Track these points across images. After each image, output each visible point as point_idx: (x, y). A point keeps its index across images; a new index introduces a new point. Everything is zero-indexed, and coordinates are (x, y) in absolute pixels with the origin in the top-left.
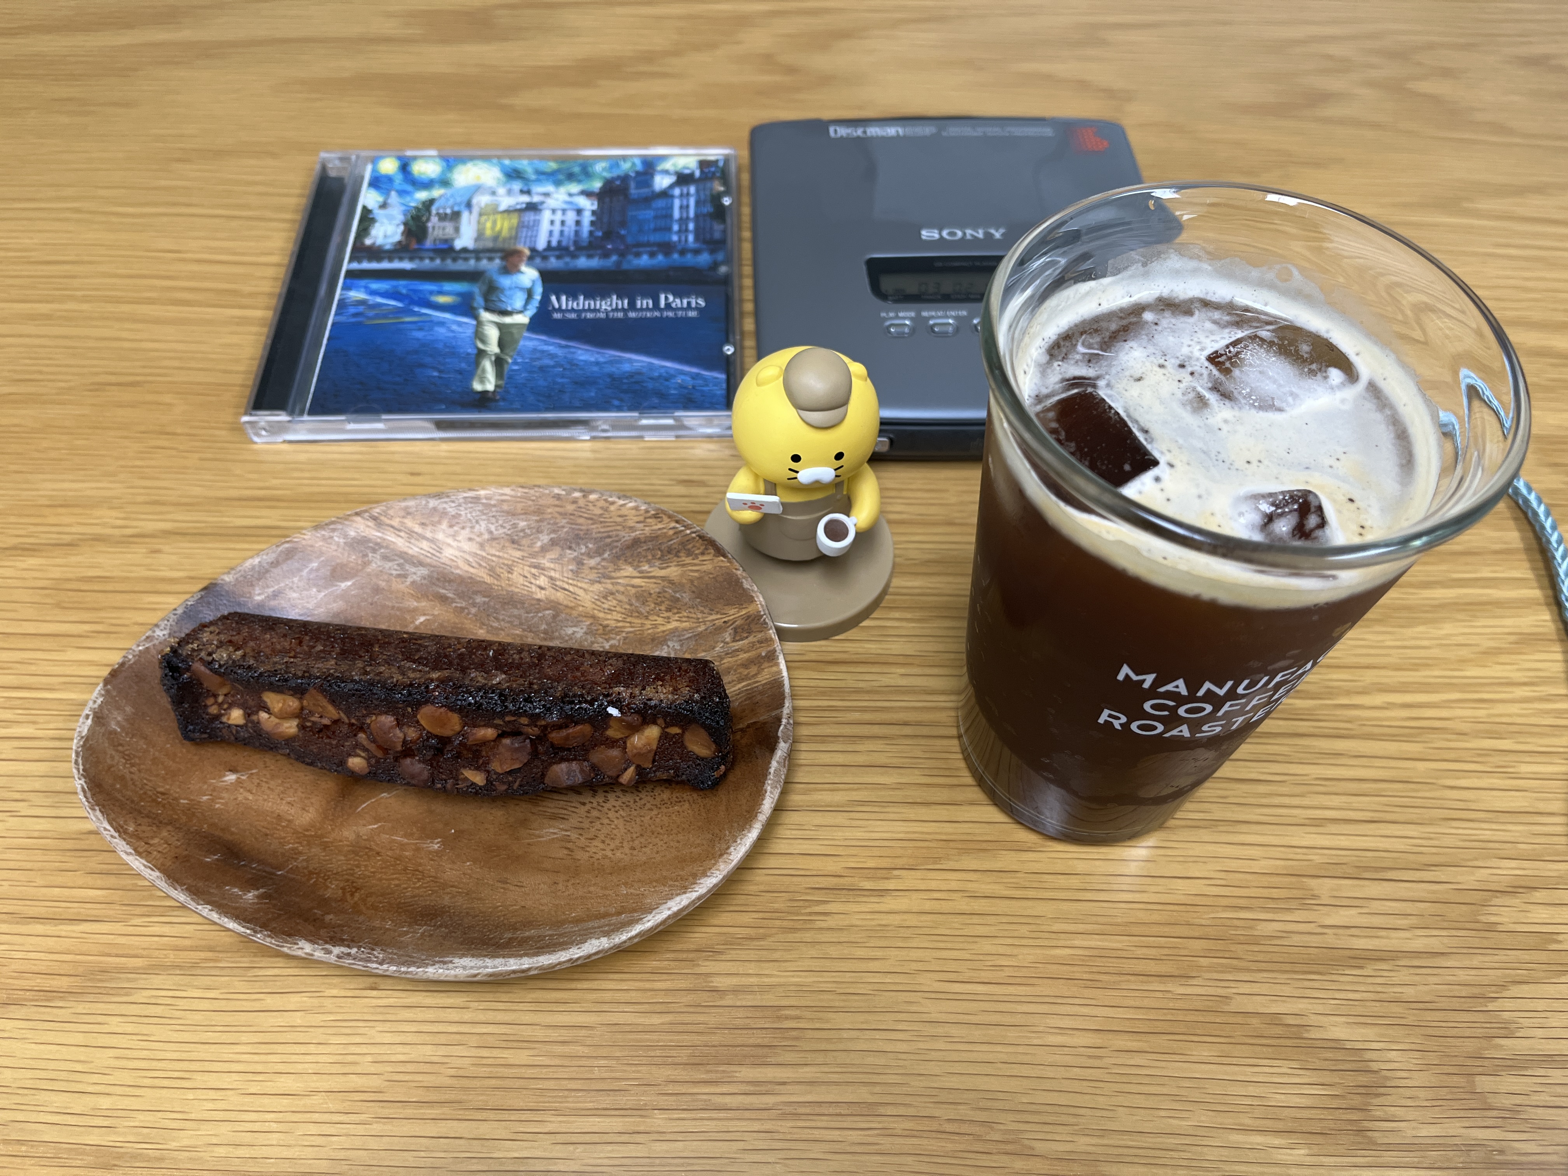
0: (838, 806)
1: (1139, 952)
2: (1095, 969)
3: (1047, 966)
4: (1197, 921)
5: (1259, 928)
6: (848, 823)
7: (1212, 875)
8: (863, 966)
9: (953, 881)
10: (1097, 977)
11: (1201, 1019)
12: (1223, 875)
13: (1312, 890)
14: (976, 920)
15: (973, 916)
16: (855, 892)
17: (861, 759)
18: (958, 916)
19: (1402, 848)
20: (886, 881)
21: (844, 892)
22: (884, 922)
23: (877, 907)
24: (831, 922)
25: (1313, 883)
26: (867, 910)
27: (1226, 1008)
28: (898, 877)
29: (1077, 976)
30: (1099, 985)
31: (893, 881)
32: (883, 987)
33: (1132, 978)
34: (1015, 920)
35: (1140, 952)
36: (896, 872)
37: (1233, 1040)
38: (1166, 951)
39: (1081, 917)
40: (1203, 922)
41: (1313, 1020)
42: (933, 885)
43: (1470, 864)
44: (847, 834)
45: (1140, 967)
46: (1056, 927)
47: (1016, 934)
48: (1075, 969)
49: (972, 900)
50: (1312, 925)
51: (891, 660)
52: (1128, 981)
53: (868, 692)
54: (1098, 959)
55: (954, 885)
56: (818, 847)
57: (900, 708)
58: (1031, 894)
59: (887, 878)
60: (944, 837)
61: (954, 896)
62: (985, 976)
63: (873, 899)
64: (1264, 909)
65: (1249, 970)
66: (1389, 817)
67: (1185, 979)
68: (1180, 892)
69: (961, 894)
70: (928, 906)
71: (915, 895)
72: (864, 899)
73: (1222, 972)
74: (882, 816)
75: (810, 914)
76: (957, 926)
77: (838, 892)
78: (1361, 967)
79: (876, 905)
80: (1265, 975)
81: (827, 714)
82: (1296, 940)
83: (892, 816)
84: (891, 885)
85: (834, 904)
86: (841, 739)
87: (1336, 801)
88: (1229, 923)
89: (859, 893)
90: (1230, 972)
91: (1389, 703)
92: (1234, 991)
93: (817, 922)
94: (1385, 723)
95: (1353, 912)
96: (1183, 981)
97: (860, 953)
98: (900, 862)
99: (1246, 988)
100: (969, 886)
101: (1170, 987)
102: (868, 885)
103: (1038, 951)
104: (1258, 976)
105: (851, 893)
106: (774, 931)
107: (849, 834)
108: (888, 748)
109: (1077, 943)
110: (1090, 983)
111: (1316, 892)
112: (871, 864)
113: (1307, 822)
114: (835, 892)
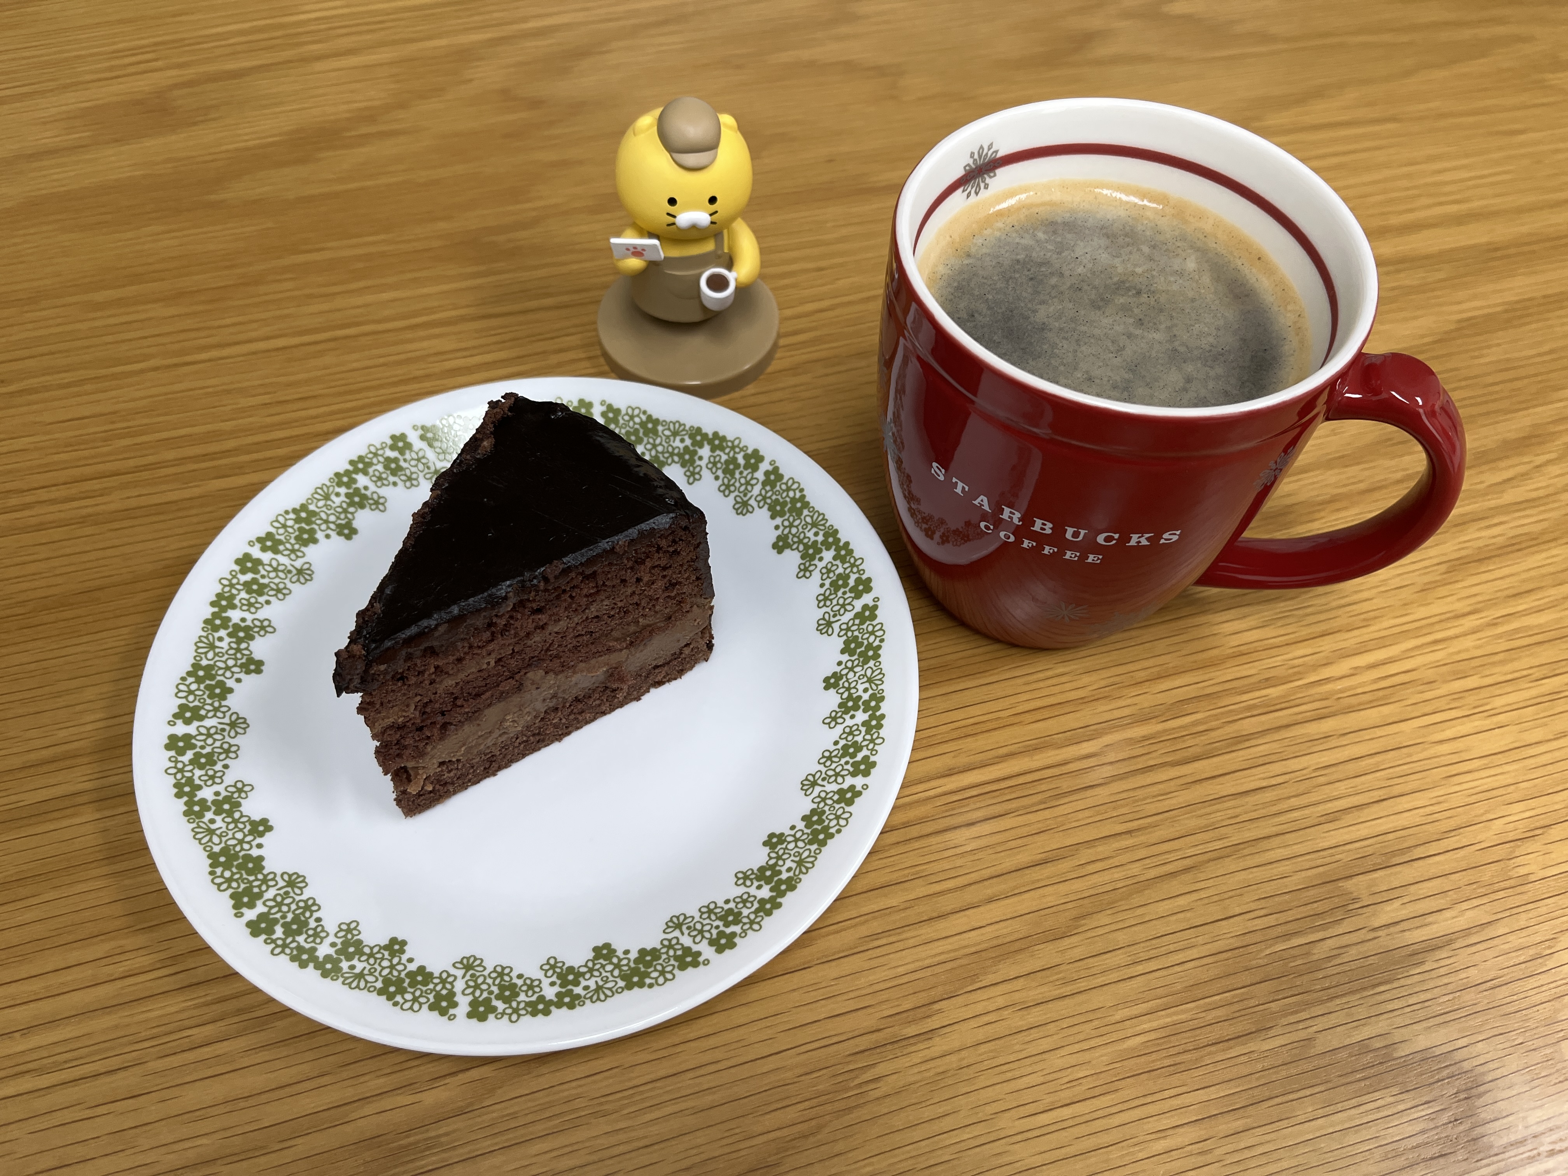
0: (850, 949)
1: (1209, 1017)
2: (1172, 1051)
3: (1125, 1063)
4: (1254, 962)
5: (1315, 951)
6: (867, 965)
7: (1253, 906)
8: (936, 1127)
9: (998, 997)
10: (1178, 1059)
11: (1294, 1071)
12: (1262, 903)
13: (1351, 893)
14: (1035, 1034)
15: (1032, 1031)
16: (900, 1044)
18: (1016, 1036)
19: (1418, 820)
20: (930, 1020)
21: (889, 1047)
22: (940, 1070)
23: (928, 1053)
24: (884, 1088)
25: (1348, 885)
26: (919, 1061)
27: (1313, 1052)
28: (940, 1011)
29: (1158, 1064)
30: (1182, 1067)
31: (934, 1018)
32: (963, 1146)
33: (1213, 1048)
34: (1075, 1020)
35: (1211, 1016)
36: (936, 1007)
37: (1330, 1085)
38: (1236, 1007)
39: (1141, 996)
40: (1261, 962)
41: (1397, 1036)
42: (979, 1008)
43: (1484, 818)
44: (871, 978)
45: (1216, 1033)
46: (1118, 1016)
47: (1081, 1037)
48: (1154, 1056)
49: (1024, 1012)
50: (1363, 931)
52: (1209, 1054)
54: (1172, 1038)
55: (1001, 1002)
56: (846, 1003)
58: (1083, 985)
59: (929, 1016)
60: (973, 949)
61: (1005, 1013)
62: (1066, 1096)
63: (921, 1046)
64: (1314, 929)
65: (1322, 1002)
66: (1396, 790)
67: (1264, 1033)
68: (1229, 936)
69: (1010, 1010)
70: (981, 1034)
71: (964, 1026)
72: (913, 1049)
73: (1296, 1012)
74: (900, 946)
75: (860, 1085)
76: (1017, 1047)
77: (883, 1049)
78: (1422, 963)
79: (926, 1052)
80: (1338, 1001)
82: (1353, 952)
83: (911, 942)
84: (935, 1022)
85: (881, 1066)
87: (1342, 788)
88: (1285, 955)
89: (904, 1043)
90: (1304, 1010)
91: (1356, 668)
92: (1315, 1029)
93: (871, 1093)
94: (1360, 690)
95: (1397, 904)
96: (1263, 1035)
97: (928, 1113)
98: (937, 993)
99: (1322, 1023)
100: (1017, 997)
101: (1252, 1046)
102: (911, 1030)
103: (1109, 1049)
104: (1331, 1005)
105: (896, 1046)
106: (828, 1118)
107: (872, 977)
109: (1146, 1026)
110: (1172, 1068)
111: (1355, 895)
112: (907, 1006)
113: (1323, 819)
114: (878, 1050)
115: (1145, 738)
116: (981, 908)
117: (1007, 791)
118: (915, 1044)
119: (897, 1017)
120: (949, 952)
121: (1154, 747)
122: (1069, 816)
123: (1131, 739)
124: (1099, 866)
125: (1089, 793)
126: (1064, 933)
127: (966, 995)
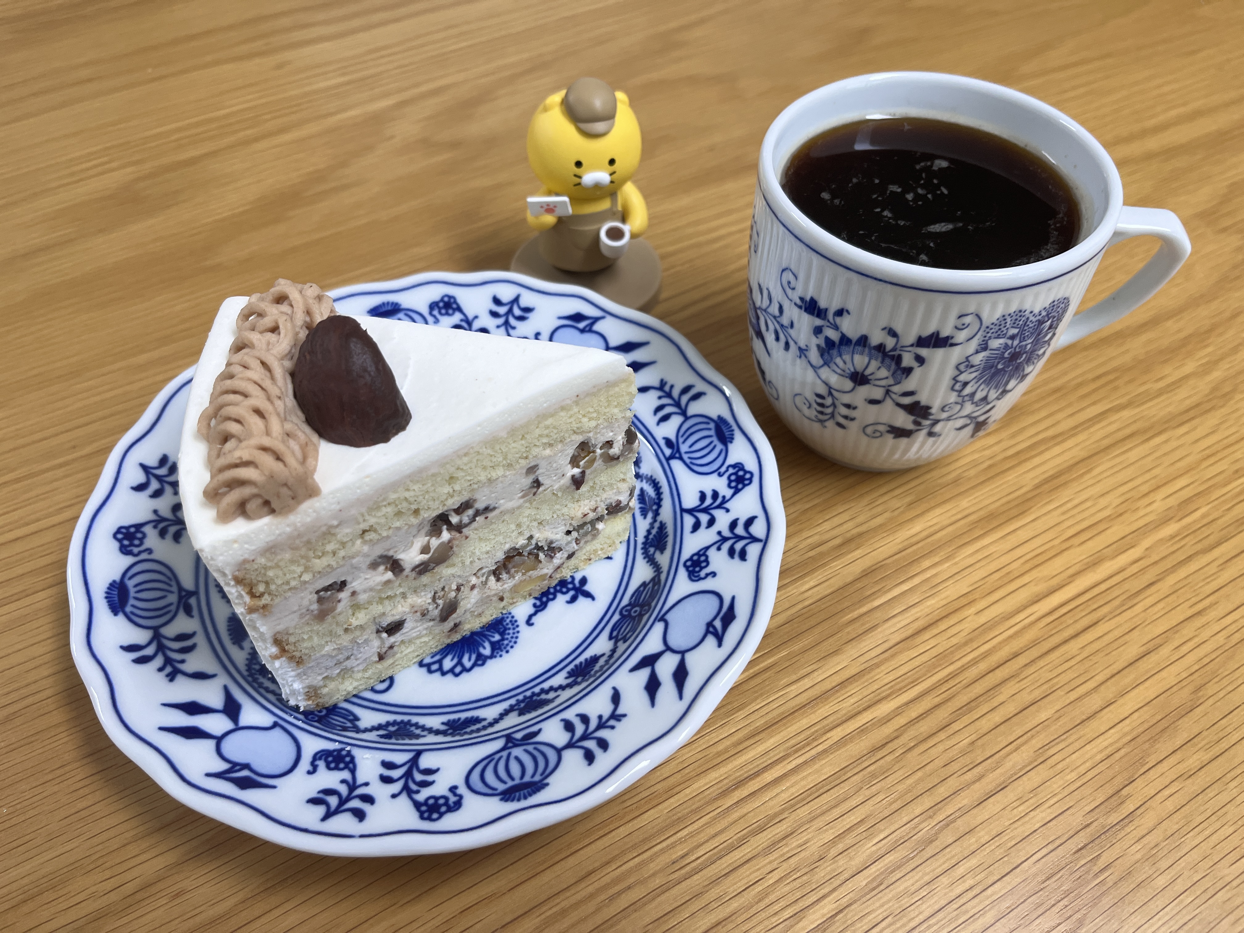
0: (1032, 762)
6: (1052, 772)
9: (1169, 771)
16: (1110, 832)
17: (1011, 709)
18: (1197, 799)
20: (1124, 806)
21: (1103, 838)
22: (1153, 844)
23: (1138, 833)
24: (1117, 872)
28: (1129, 796)
31: (1128, 801)
36: (1124, 792)
49: (1193, 778)
51: (957, 605)
53: (966, 644)
55: (1172, 775)
56: (1049, 811)
57: (1000, 643)
58: (1225, 744)
59: (1122, 803)
60: (1129, 738)
63: (1128, 829)
69: (1181, 780)
71: (1153, 803)
72: (1123, 833)
74: (1071, 749)
75: (1097, 875)
81: (951, 683)
83: (1077, 745)
84: (1130, 806)
85: (1104, 855)
86: (981, 699)
98: (1119, 781)
100: (1182, 768)
102: (1114, 818)
105: (1109, 834)
106: (1083, 912)
107: (1061, 782)
108: (1023, 684)
112: (1101, 797)
114: (1096, 842)
115: (1172, 537)
116: (1118, 702)
117: (1090, 603)
118: (1123, 828)
119: (1097, 810)
120: (1111, 745)
121: (1183, 543)
122: (1148, 611)
123: (1161, 540)
124: (1190, 645)
125: (1153, 589)
126: (1192, 705)
127: (1143, 776)
